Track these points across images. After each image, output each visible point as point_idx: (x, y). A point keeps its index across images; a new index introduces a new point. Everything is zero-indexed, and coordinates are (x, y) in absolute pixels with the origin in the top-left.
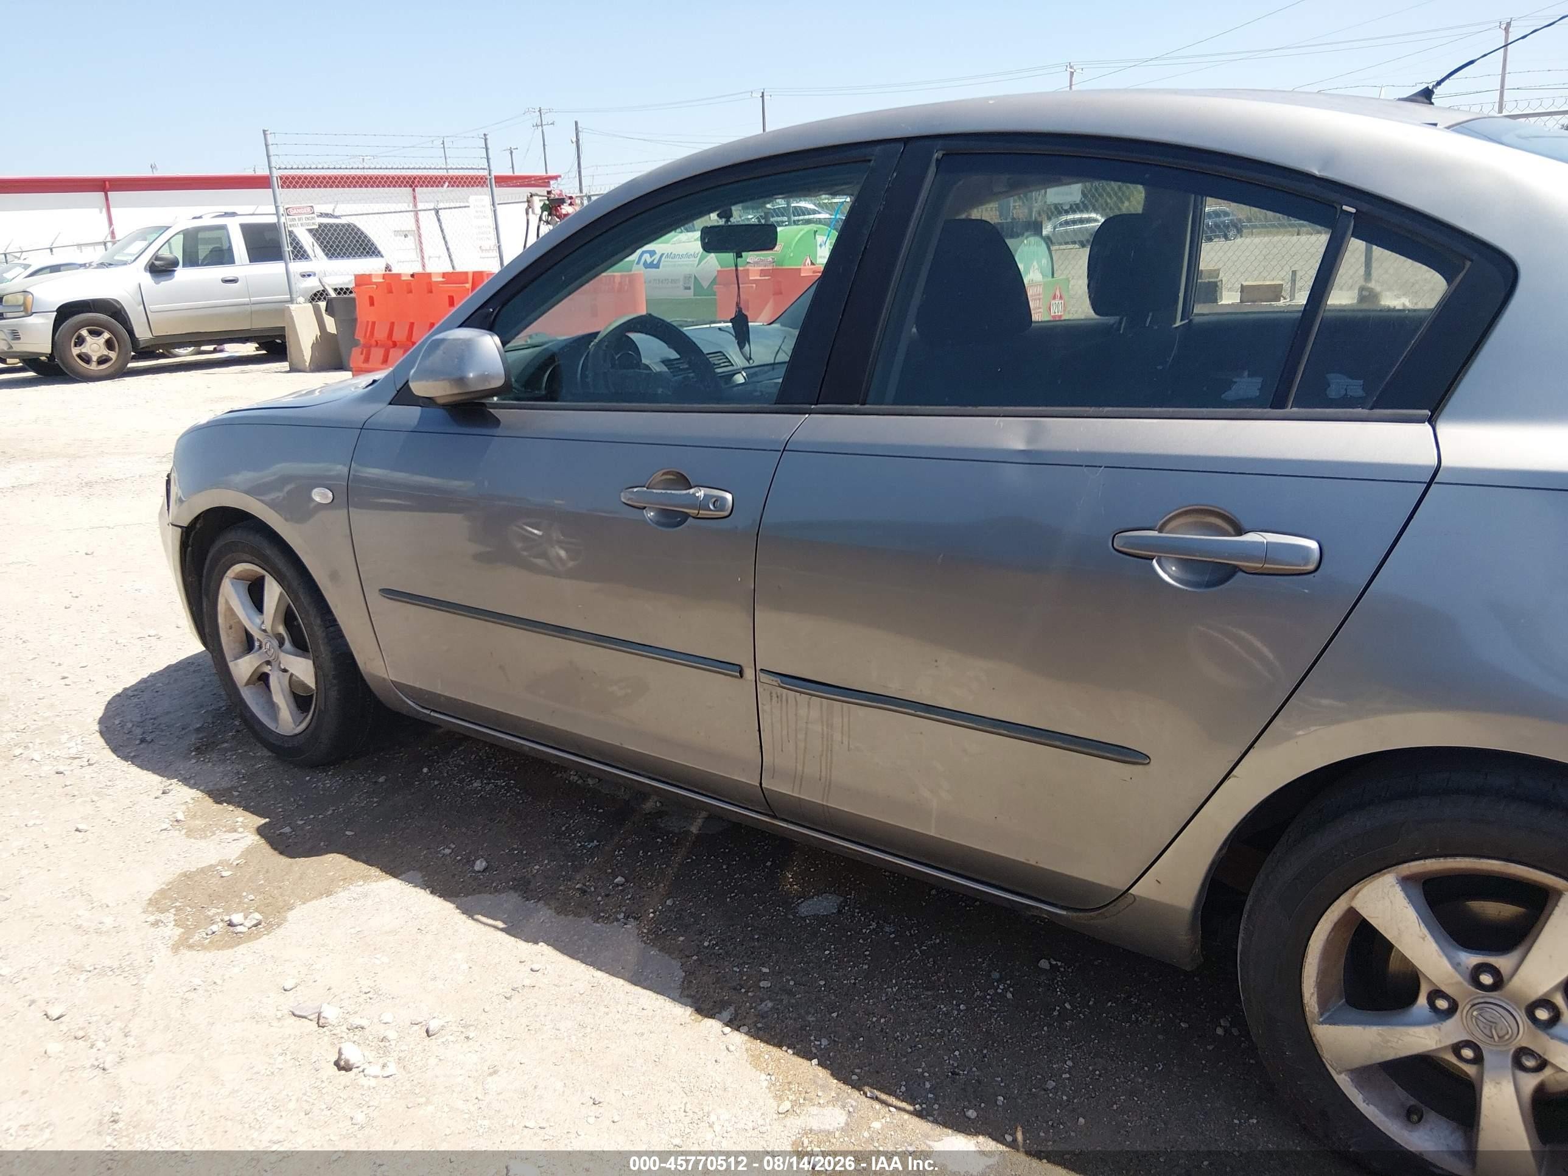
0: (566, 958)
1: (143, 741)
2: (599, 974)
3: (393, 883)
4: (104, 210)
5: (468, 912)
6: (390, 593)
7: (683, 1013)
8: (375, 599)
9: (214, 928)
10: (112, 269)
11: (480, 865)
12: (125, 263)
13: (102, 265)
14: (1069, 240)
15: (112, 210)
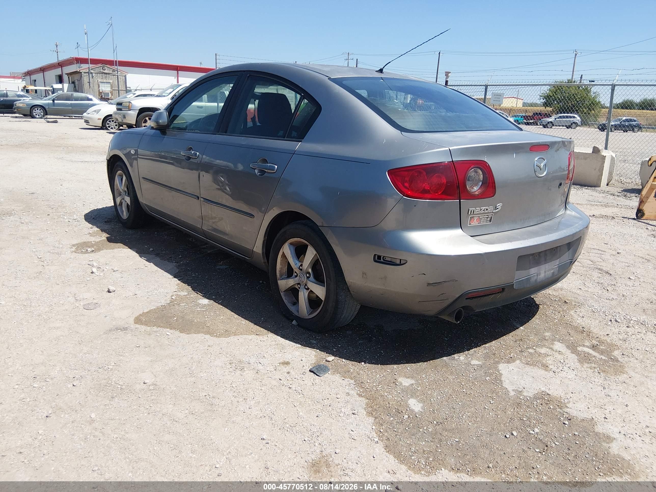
0: (155, 266)
1: (93, 219)
2: (159, 269)
3: (129, 250)
4: (176, 78)
5: (141, 257)
6: (143, 178)
7: (171, 277)
8: (142, 180)
9: (83, 250)
10: (160, 98)
11: (151, 249)
12: (164, 96)
13: (157, 96)
14: (561, 125)
15: (179, 78)
